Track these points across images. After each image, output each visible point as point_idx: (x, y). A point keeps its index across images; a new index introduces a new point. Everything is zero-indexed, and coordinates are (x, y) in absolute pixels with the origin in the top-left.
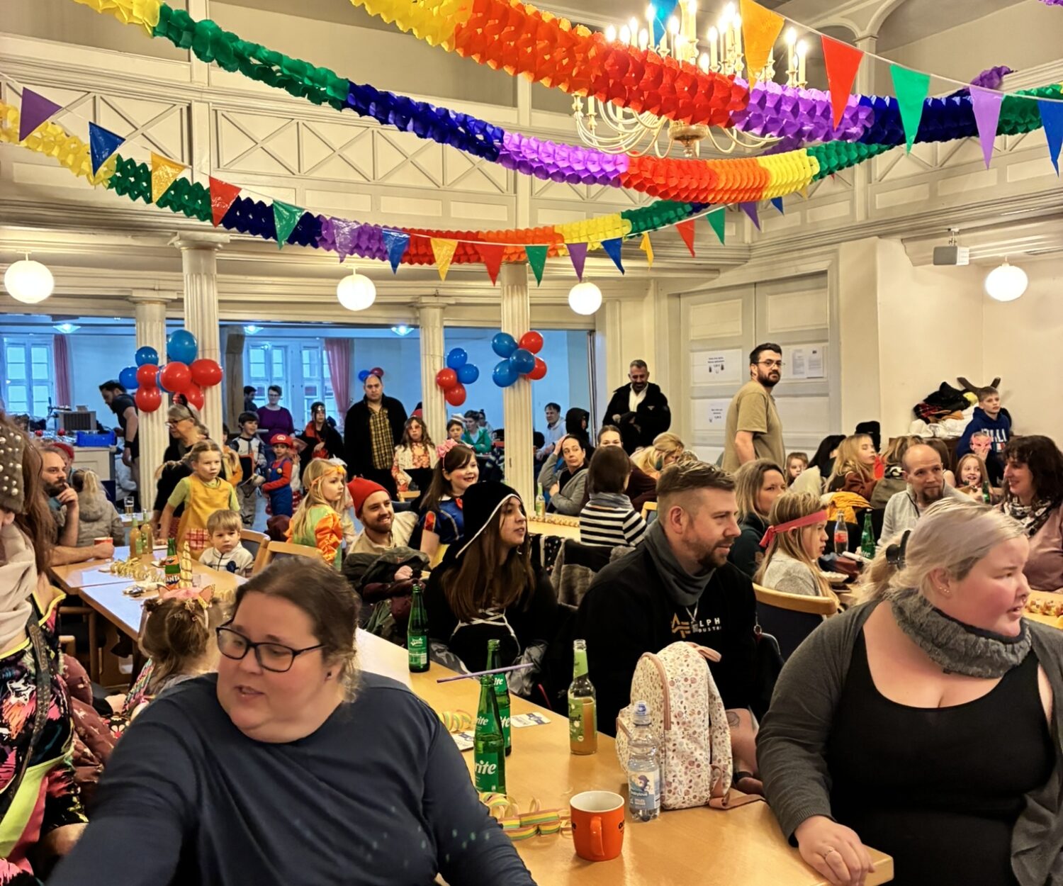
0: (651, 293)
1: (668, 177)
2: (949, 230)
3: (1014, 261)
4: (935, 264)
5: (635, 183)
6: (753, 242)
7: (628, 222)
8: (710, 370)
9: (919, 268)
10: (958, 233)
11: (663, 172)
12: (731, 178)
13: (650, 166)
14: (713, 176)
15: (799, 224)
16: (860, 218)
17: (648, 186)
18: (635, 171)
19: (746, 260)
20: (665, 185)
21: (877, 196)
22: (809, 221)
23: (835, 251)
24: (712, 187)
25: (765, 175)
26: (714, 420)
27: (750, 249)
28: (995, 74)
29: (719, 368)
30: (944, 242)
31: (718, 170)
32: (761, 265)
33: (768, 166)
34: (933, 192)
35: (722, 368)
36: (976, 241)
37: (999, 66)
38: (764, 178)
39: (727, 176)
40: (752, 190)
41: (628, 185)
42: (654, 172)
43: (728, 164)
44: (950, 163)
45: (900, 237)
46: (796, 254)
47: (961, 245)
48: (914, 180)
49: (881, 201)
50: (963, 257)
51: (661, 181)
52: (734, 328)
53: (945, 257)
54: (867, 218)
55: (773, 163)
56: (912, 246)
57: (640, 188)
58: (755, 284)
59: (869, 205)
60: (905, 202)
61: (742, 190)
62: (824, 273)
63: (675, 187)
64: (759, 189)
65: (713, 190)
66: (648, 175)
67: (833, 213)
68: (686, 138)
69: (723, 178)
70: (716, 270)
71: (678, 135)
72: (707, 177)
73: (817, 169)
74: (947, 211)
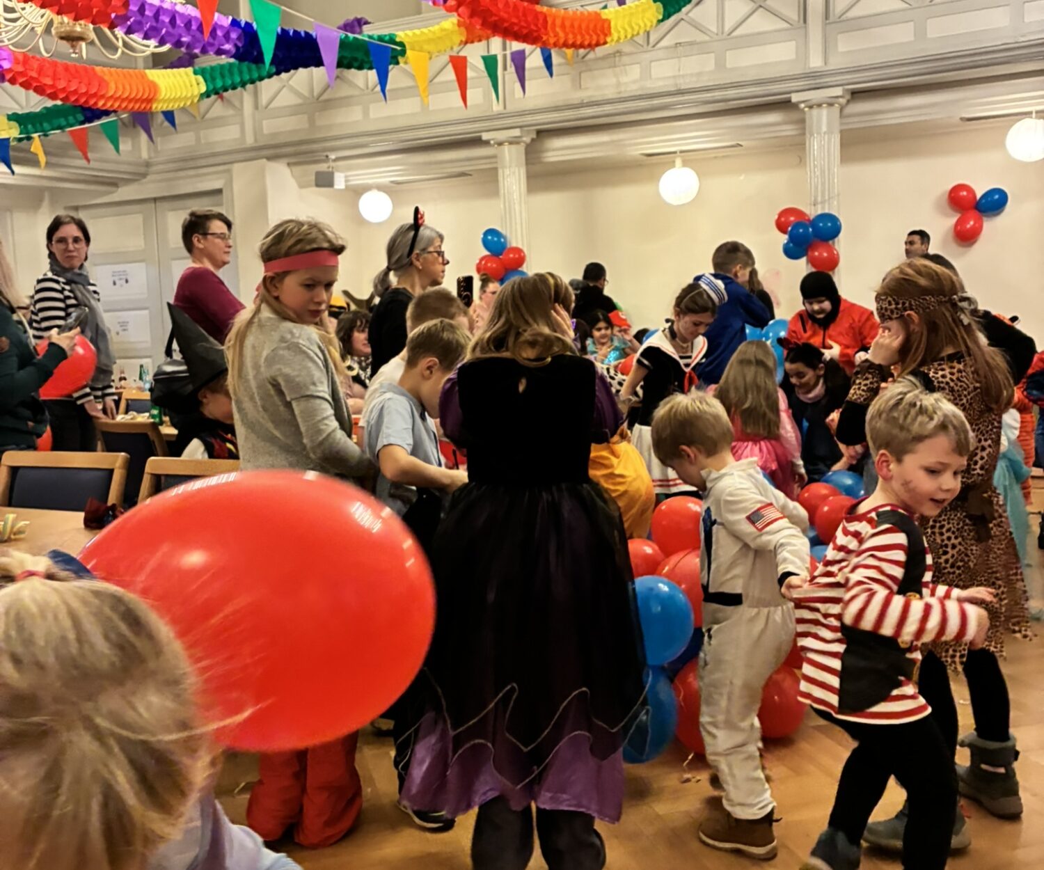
0: (46, 203)
1: (55, 78)
2: (327, 156)
3: (380, 188)
4: (318, 185)
5: (21, 80)
6: (150, 158)
7: (14, 124)
8: (115, 283)
9: (304, 191)
10: (335, 160)
11: (50, 72)
12: (121, 87)
13: (35, 65)
14: (102, 82)
15: (193, 143)
16: (250, 141)
17: (35, 84)
18: (20, 68)
19: (144, 175)
20: (52, 86)
21: (265, 122)
22: (203, 141)
23: (229, 171)
24: (102, 93)
25: (154, 87)
26: (121, 333)
27: (148, 164)
28: (356, 24)
29: (124, 281)
30: (323, 167)
31: (106, 78)
32: (160, 181)
33: (156, 80)
34: (312, 121)
35: (127, 281)
36: (350, 168)
37: (359, 17)
38: (153, 90)
39: (116, 84)
40: (142, 101)
41: (13, 81)
42: (40, 71)
43: (117, 73)
44: (325, 97)
45: (286, 160)
46: (192, 172)
47: (338, 171)
48: (295, 110)
49: (268, 126)
50: (340, 182)
51: (48, 81)
52: (136, 242)
53: (325, 181)
54: (256, 140)
55: (161, 77)
56: (297, 169)
57: (26, 86)
58: (155, 200)
59: (257, 131)
60: (288, 129)
61: (132, 99)
62: (219, 191)
63: (64, 90)
64: (149, 101)
65: (102, 96)
66: (34, 74)
67: (225, 136)
68: (72, 39)
69: (112, 86)
70: (114, 183)
71: (63, 35)
72: (96, 84)
73: (203, 89)
74: (325, 140)
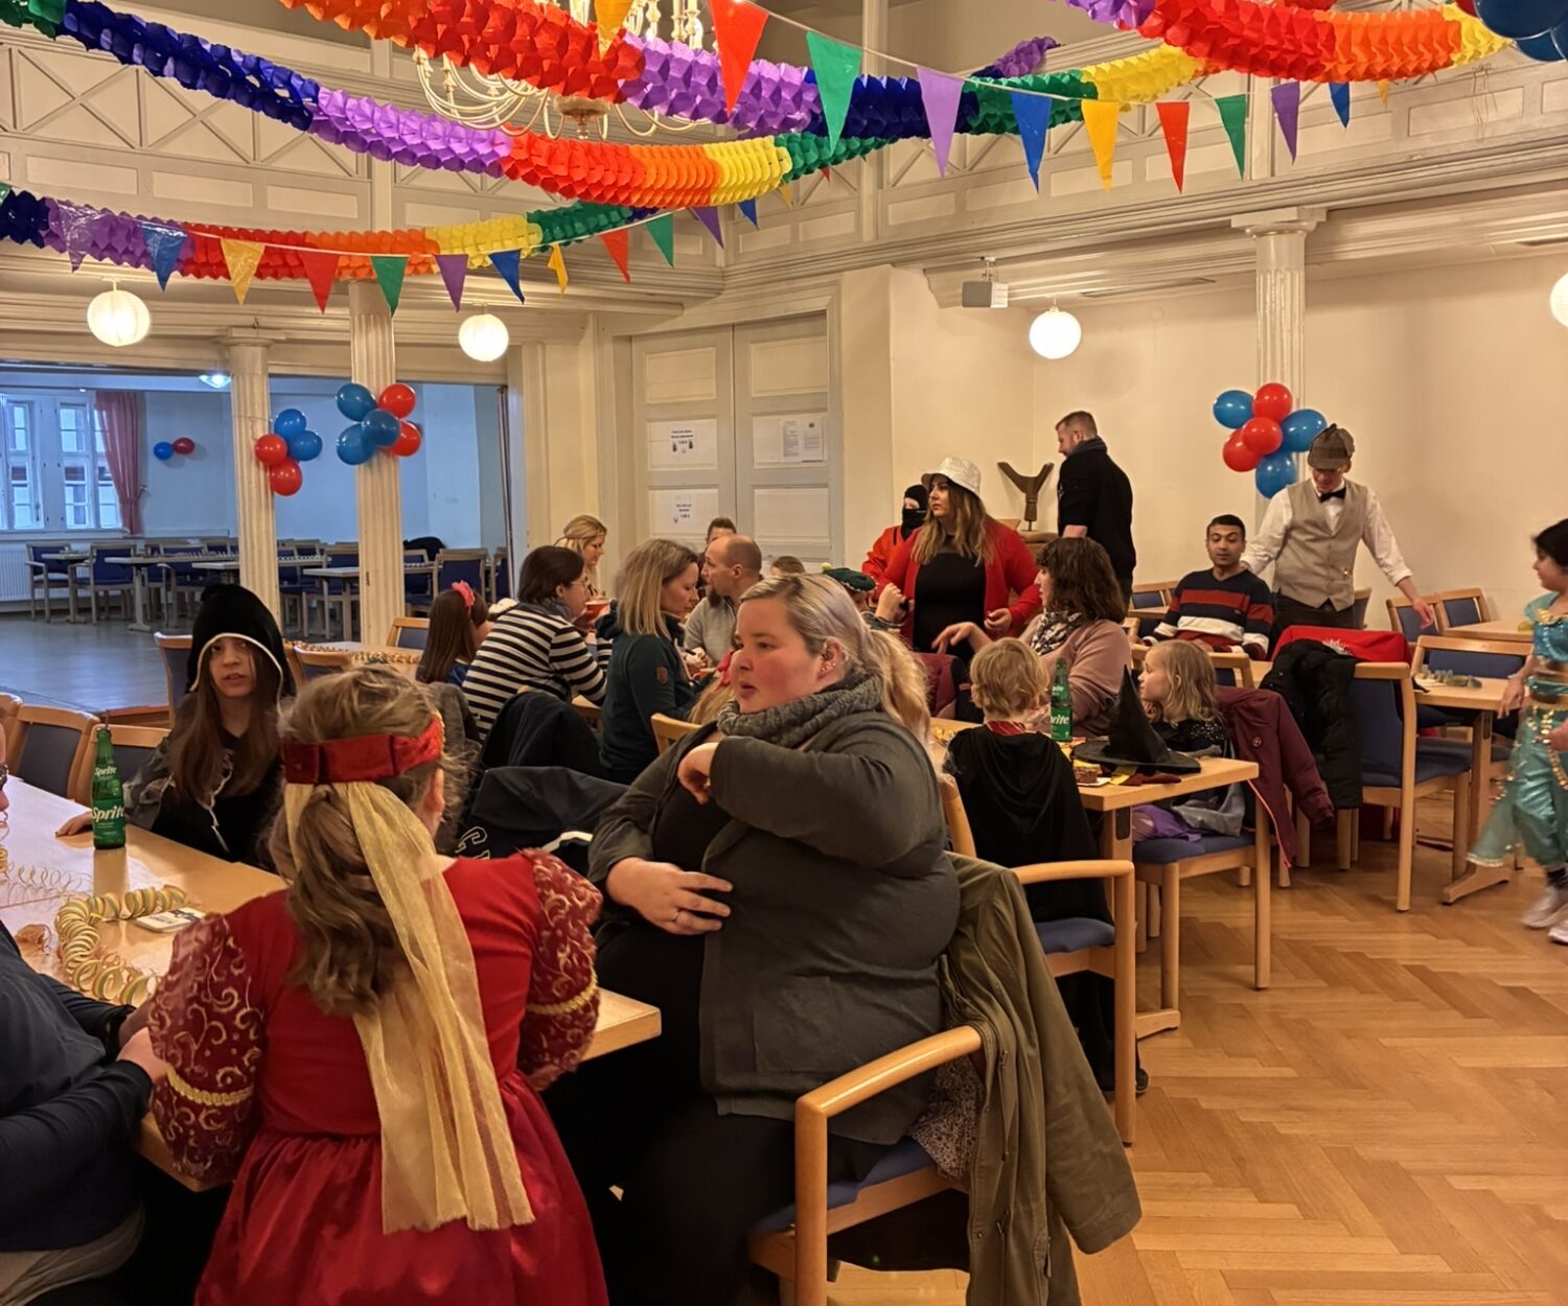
0: (589, 332)
1: (571, 166)
2: (983, 258)
3: (1065, 305)
4: (964, 305)
5: (523, 172)
6: (728, 266)
7: (537, 227)
8: (675, 449)
9: (948, 311)
10: (994, 264)
11: (565, 159)
12: (664, 172)
13: (544, 148)
14: (637, 168)
15: (788, 242)
16: (868, 236)
17: (542, 177)
18: (522, 155)
19: (719, 292)
20: (568, 177)
21: (890, 206)
22: (801, 239)
23: (836, 283)
24: (637, 184)
25: (713, 170)
26: (681, 520)
27: (723, 275)
28: (1035, 47)
29: (687, 445)
30: (975, 275)
31: (644, 161)
32: (740, 299)
33: (718, 158)
34: (961, 205)
35: (691, 447)
36: (1017, 276)
37: (1041, 37)
38: (712, 176)
39: (658, 169)
40: (695, 191)
41: (513, 174)
42: (551, 157)
43: (661, 153)
44: (982, 166)
45: (922, 265)
46: (784, 286)
47: (997, 281)
48: (935, 188)
49: (896, 214)
50: (1000, 298)
51: (561, 171)
52: (703, 389)
53: (976, 296)
54: (877, 237)
55: (725, 152)
56: (938, 279)
57: (531, 179)
58: (733, 326)
59: (879, 219)
60: (925, 217)
61: (682, 190)
62: (822, 314)
63: (583, 182)
64: (706, 190)
65: (638, 188)
66: (542, 162)
67: (834, 229)
68: (581, 114)
69: (652, 171)
70: (679, 305)
71: (568, 108)
72: (628, 170)
73: (788, 166)
74: (980, 233)
